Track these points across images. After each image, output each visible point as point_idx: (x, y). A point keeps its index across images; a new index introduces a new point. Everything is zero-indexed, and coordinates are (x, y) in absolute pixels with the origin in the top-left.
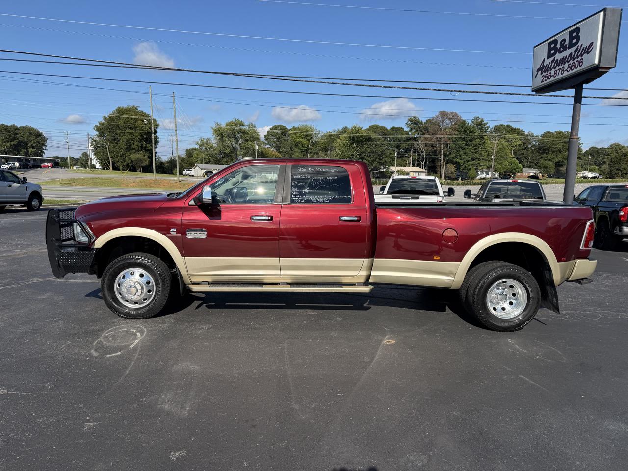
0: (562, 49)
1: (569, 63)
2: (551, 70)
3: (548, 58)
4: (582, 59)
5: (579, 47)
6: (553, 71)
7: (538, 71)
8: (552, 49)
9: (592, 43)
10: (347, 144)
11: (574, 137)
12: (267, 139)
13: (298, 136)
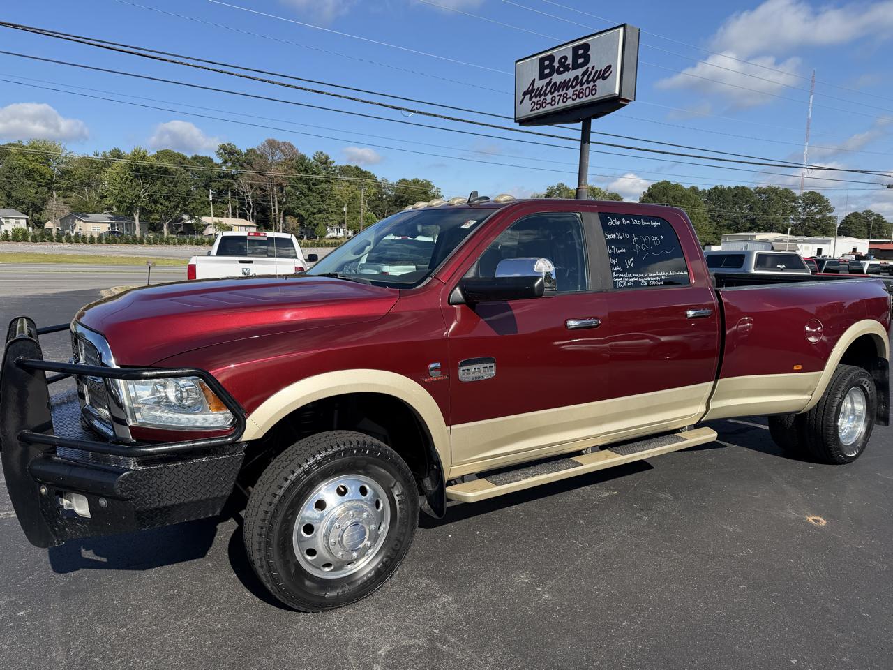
0: (561, 69)
1: (575, 89)
2: (546, 95)
3: (540, 79)
4: (596, 86)
5: (590, 70)
6: (549, 97)
7: (525, 94)
8: (547, 67)
9: (610, 67)
10: (127, 178)
11: (583, 187)
13: (30, 158)
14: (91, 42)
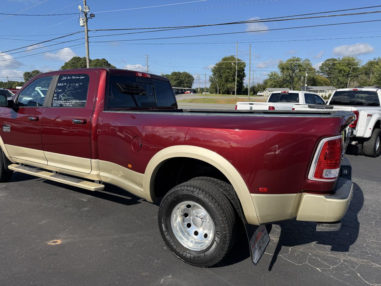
12: (321, 69)
13: (342, 65)
14: (258, 21)
